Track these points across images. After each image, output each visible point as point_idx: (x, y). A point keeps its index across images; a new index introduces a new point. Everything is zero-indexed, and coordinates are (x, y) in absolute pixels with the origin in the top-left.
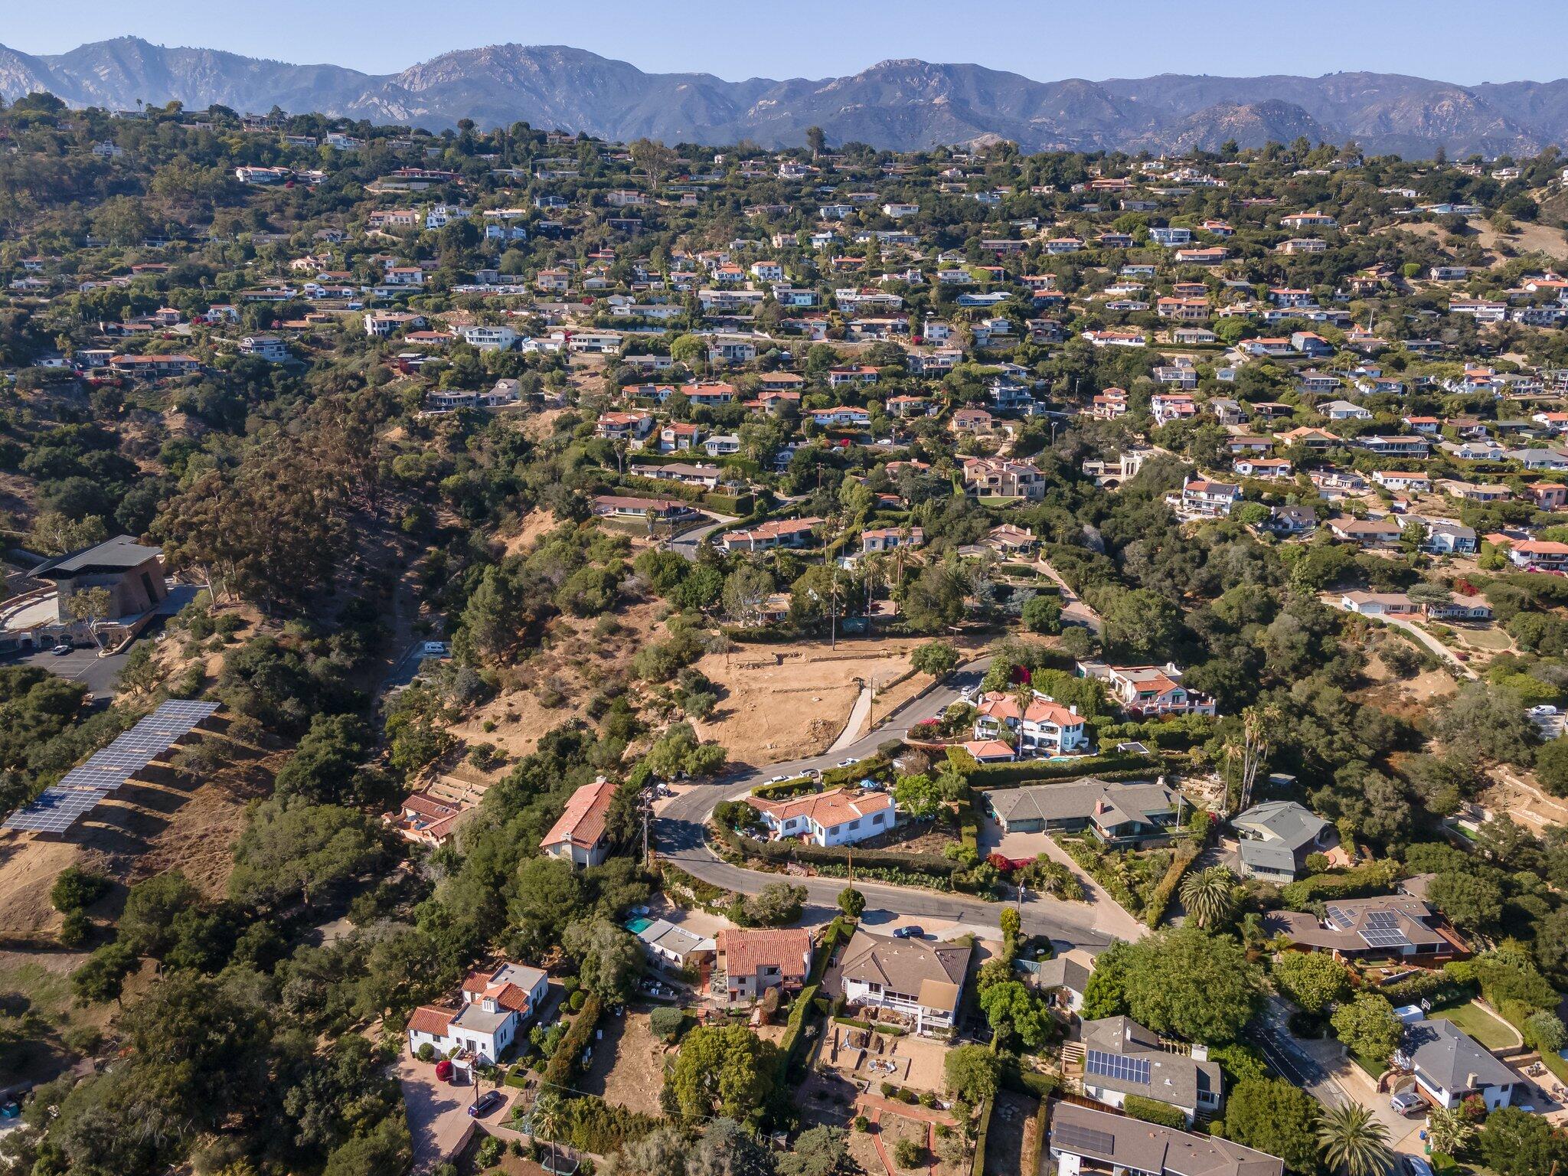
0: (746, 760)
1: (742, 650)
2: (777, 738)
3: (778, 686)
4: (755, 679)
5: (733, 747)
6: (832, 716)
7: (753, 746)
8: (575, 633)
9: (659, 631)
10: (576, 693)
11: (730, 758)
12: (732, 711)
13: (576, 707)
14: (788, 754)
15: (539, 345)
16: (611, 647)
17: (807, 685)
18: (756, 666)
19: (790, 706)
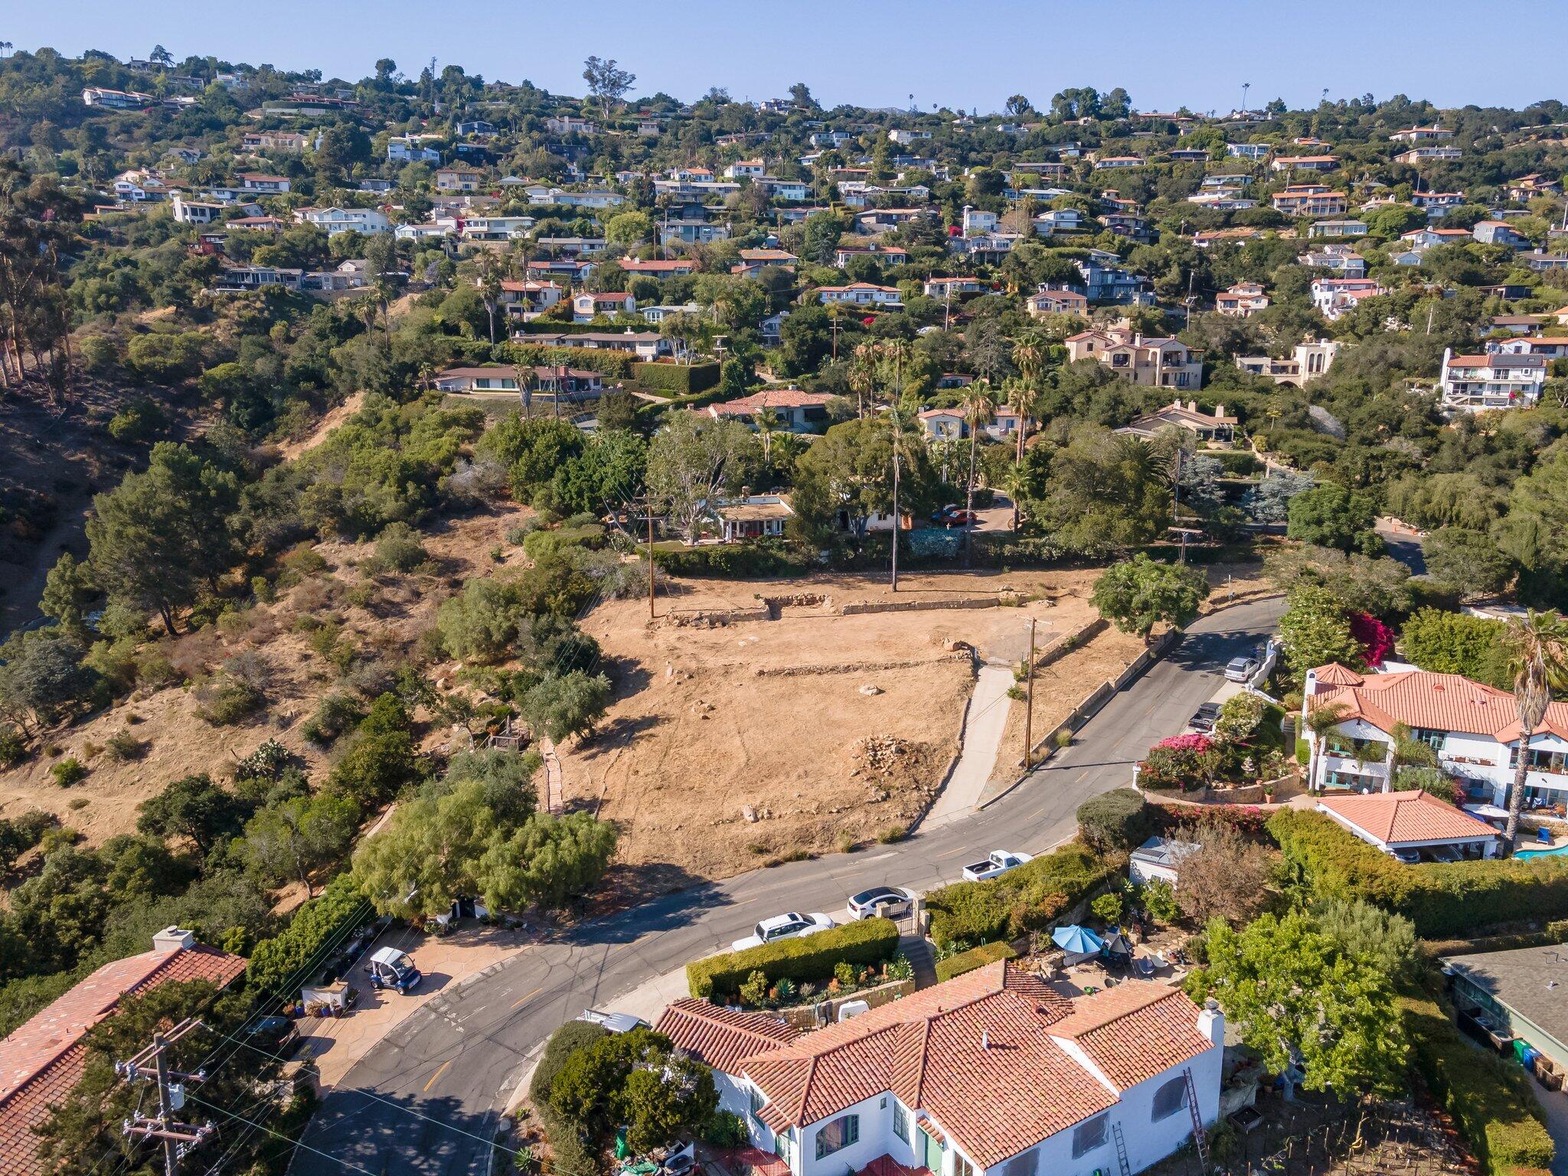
0: (680, 858)
1: (688, 591)
2: (771, 791)
3: (773, 663)
4: (714, 647)
5: (645, 819)
6: (921, 731)
7: (703, 813)
8: (332, 569)
9: (513, 562)
10: (295, 691)
11: (630, 852)
12: (652, 721)
13: (285, 723)
14: (806, 837)
15: (419, 233)
16: (400, 595)
17: (843, 659)
18: (720, 621)
19: (806, 705)
